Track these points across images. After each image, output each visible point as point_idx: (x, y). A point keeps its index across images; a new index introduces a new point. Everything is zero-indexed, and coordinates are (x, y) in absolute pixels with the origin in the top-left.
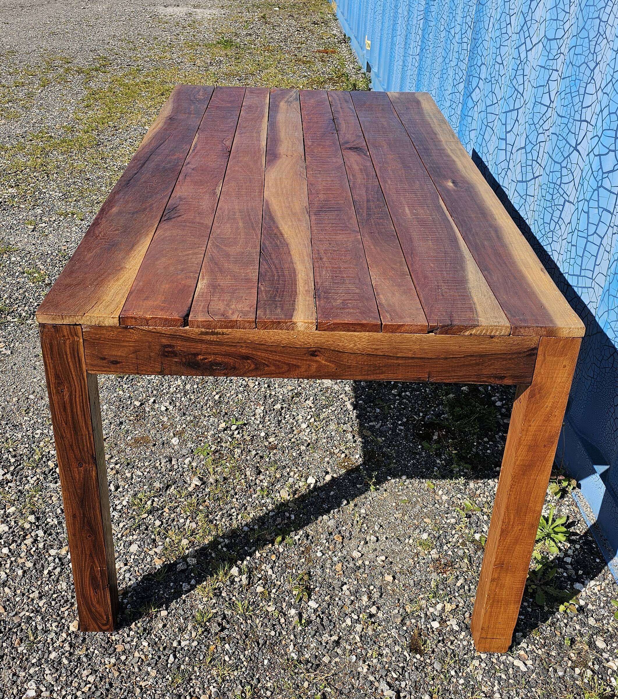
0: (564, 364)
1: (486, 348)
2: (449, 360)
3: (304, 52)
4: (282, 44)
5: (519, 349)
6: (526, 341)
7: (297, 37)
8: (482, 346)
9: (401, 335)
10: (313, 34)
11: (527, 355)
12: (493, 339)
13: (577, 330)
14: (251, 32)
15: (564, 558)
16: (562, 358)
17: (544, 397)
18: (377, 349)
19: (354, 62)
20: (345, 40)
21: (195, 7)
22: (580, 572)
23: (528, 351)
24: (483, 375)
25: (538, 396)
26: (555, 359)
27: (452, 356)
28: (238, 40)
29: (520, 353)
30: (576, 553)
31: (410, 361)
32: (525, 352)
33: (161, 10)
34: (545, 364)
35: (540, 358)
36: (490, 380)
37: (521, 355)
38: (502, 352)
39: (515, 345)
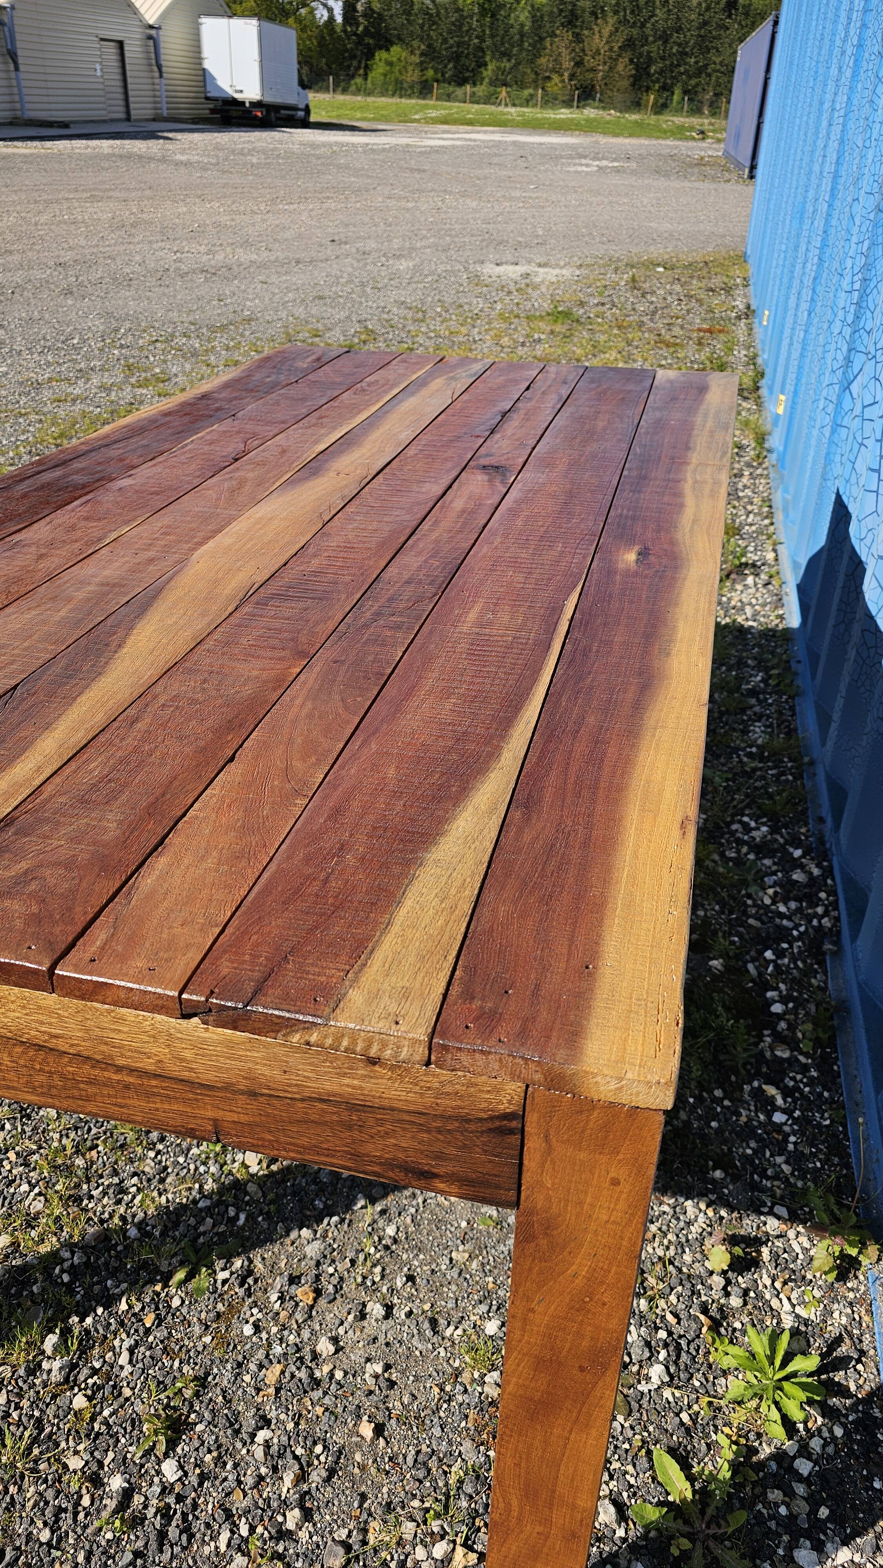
0: (613, 1174)
1: (361, 1088)
2: (261, 1099)
3: (677, 331)
4: (645, 319)
5: (460, 1107)
6: (481, 1091)
7: (675, 309)
8: (347, 1081)
9: (109, 1012)
10: (701, 305)
11: (490, 1130)
12: (377, 1068)
13: (643, 1088)
14: (606, 300)
15: (794, 1458)
16: (604, 1159)
17: (564, 1248)
18: (56, 1037)
19: (748, 348)
20: (749, 312)
21: (540, 265)
22: (824, 1512)
23: (492, 1118)
24: (368, 1156)
25: (543, 1242)
26: (582, 1155)
27: (267, 1091)
28: (581, 311)
29: (468, 1121)
30: (830, 1449)
31: (154, 1083)
32: (481, 1120)
33: (489, 270)
34: (553, 1162)
35: (533, 1144)
36: (391, 1174)
37: (472, 1127)
38: (412, 1108)
39: (448, 1094)
